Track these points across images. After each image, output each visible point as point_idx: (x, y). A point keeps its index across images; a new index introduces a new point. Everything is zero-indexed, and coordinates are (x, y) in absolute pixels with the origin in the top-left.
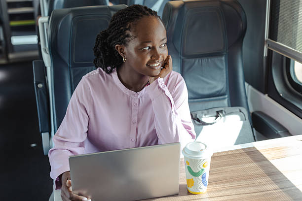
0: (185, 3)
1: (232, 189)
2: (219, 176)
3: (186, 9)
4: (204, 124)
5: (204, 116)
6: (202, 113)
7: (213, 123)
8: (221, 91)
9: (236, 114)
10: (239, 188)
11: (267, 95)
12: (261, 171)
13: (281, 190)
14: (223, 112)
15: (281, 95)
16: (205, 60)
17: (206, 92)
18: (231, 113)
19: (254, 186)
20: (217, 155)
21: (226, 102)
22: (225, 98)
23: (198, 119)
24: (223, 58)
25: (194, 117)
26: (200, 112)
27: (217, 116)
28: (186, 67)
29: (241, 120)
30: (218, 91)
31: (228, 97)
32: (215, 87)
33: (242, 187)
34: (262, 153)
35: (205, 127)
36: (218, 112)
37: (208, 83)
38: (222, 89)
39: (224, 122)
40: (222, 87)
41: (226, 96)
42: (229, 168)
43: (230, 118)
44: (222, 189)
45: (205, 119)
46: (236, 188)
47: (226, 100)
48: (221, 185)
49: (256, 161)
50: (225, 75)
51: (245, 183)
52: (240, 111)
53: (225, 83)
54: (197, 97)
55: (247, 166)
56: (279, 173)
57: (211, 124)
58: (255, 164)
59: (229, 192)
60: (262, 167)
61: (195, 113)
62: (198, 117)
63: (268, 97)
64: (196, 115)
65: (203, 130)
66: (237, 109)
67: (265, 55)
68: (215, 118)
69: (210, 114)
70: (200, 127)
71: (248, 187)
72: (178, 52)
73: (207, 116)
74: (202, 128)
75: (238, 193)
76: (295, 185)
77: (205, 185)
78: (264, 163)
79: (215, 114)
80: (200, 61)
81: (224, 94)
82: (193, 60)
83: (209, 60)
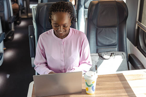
0: (99, 2)
1: (106, 93)
2: (102, 87)
3: (99, 5)
4: (104, 59)
5: (105, 55)
6: (104, 54)
7: (109, 59)
8: (114, 44)
9: (120, 55)
10: (109, 93)
11: (136, 47)
12: (122, 86)
13: (128, 96)
14: (114, 54)
15: (142, 48)
16: (107, 29)
17: (107, 44)
18: (118, 55)
19: (116, 93)
20: (104, 76)
21: (116, 49)
22: (116, 47)
23: (102, 56)
24: (117, 28)
25: (100, 55)
26: (104, 53)
27: (111, 56)
28: (98, 32)
29: (122, 58)
30: (113, 44)
31: (118, 47)
32: (112, 42)
33: (111, 93)
34: (125, 77)
35: (104, 60)
36: (111, 54)
37: (109, 40)
38: (115, 43)
39: (114, 58)
40: (115, 42)
41: (117, 46)
42: (108, 83)
43: (117, 57)
44: (101, 93)
45: (105, 57)
46: (108, 93)
47: (117, 48)
48: (102, 91)
49: (121, 81)
50: (117, 36)
51: (113, 91)
52: (122, 54)
53: (117, 40)
54: (103, 46)
55: (116, 83)
56: (130, 87)
57: (107, 59)
58: (120, 82)
59: (104, 95)
60: (123, 84)
61: (101, 53)
62: (102, 55)
63: (137, 48)
64: (101, 54)
65: (103, 62)
66: (121, 53)
67: (136, 29)
68: (110, 56)
69: (108, 54)
70: (102, 60)
71: (113, 93)
72: (95, 25)
73: (106, 55)
74: (103, 61)
75: (108, 96)
76: (135, 94)
77: (94, 91)
78: (124, 82)
79: (110, 54)
80: (105, 29)
81: (116, 45)
82: (102, 29)
83: (110, 29)
